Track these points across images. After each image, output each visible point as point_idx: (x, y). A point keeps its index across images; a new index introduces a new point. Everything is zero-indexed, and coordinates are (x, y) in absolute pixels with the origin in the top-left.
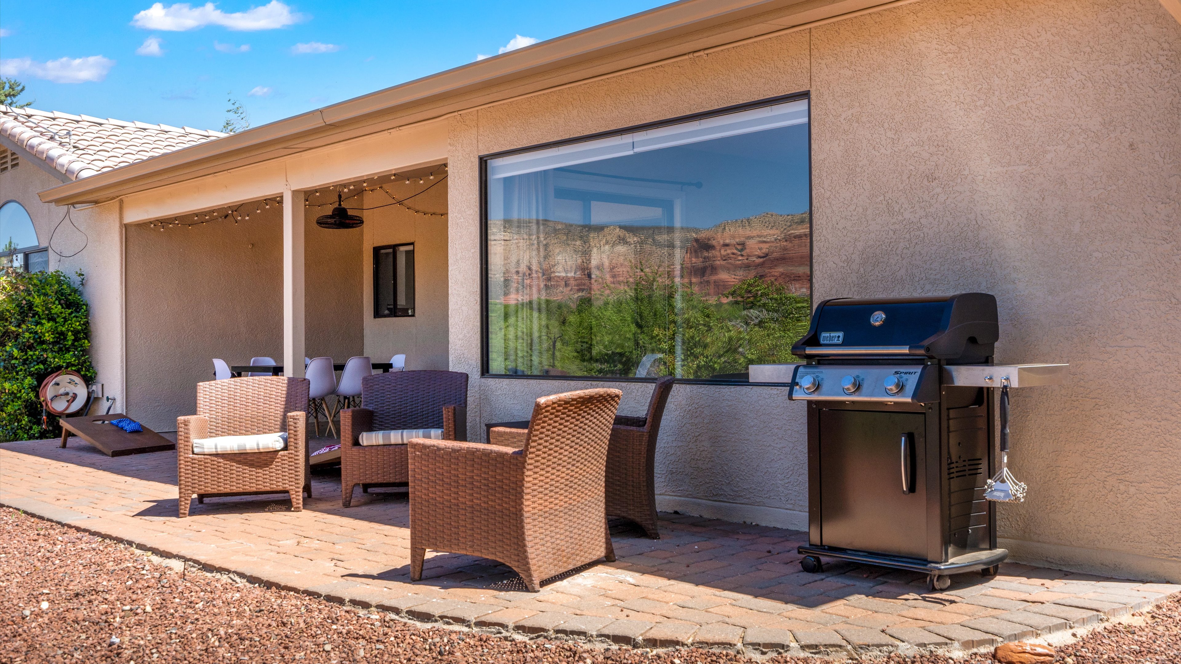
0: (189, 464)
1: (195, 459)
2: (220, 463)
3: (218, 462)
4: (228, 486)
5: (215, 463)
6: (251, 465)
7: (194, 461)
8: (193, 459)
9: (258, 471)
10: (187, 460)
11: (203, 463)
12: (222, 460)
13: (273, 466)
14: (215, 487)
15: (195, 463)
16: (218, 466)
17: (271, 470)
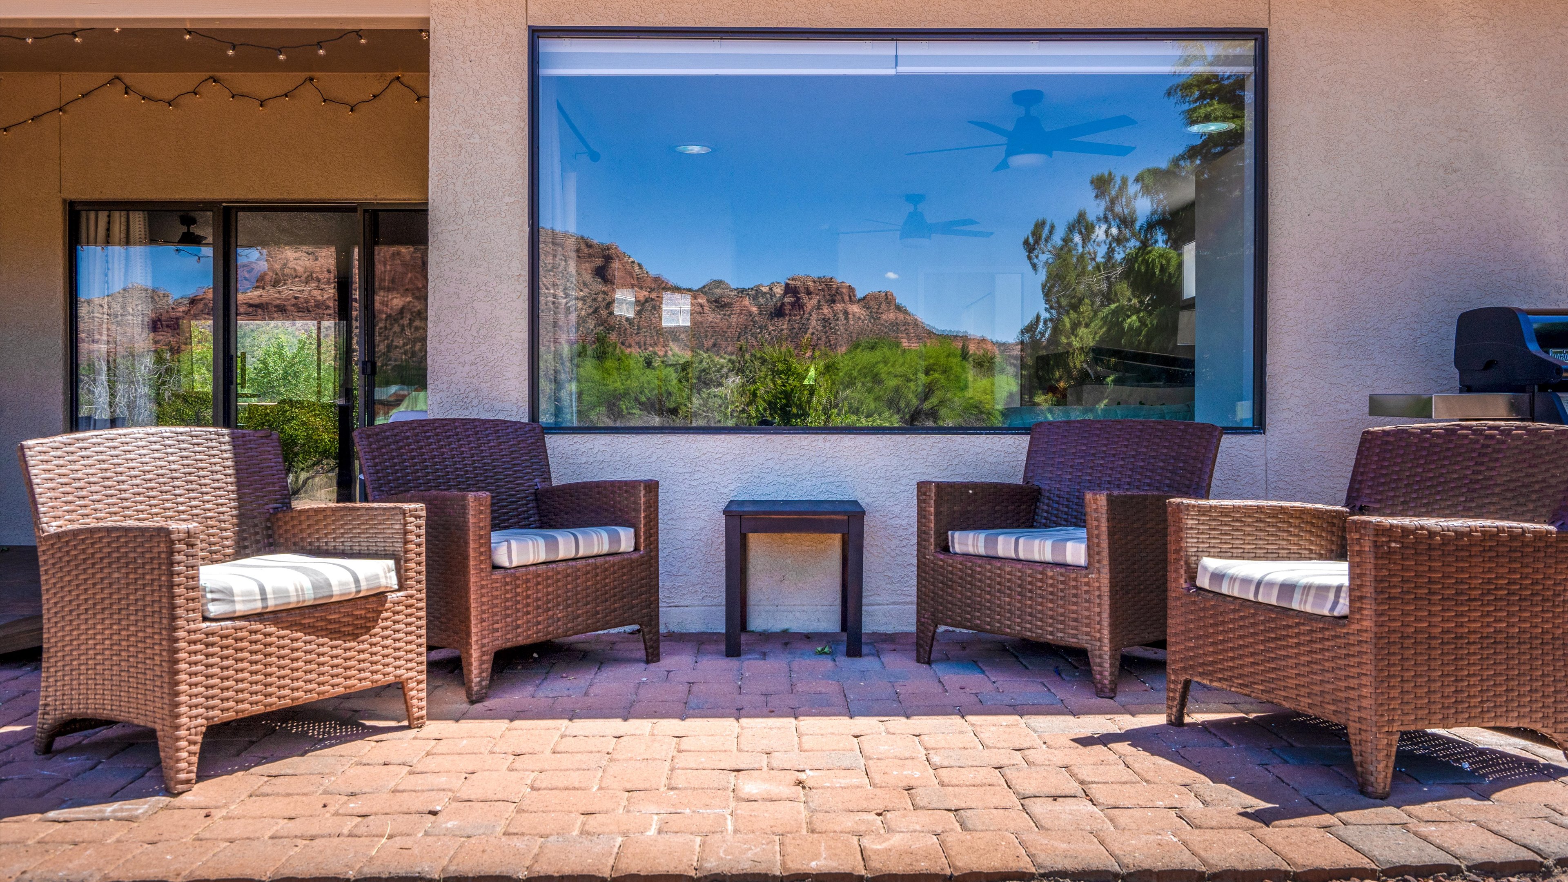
0: (199, 647)
1: (213, 634)
2: (270, 635)
3: (266, 635)
4: (287, 692)
5: (259, 636)
6: (334, 633)
7: (211, 639)
8: (207, 635)
9: (348, 645)
10: (193, 637)
11: (230, 641)
12: (273, 629)
13: (377, 630)
14: (260, 697)
15: (213, 645)
16: (266, 645)
17: (374, 640)
